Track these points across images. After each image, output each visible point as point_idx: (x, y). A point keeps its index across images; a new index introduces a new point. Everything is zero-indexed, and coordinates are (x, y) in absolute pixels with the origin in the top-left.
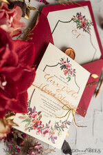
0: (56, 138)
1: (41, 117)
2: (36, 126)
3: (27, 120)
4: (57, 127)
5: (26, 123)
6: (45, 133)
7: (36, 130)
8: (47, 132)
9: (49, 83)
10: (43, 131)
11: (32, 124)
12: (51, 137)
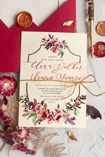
0: (74, 119)
1: (46, 105)
2: (44, 116)
3: (32, 115)
4: (70, 108)
5: (33, 117)
6: (58, 119)
7: (47, 120)
8: (59, 117)
9: (39, 70)
10: (55, 118)
11: (39, 116)
12: (68, 120)
